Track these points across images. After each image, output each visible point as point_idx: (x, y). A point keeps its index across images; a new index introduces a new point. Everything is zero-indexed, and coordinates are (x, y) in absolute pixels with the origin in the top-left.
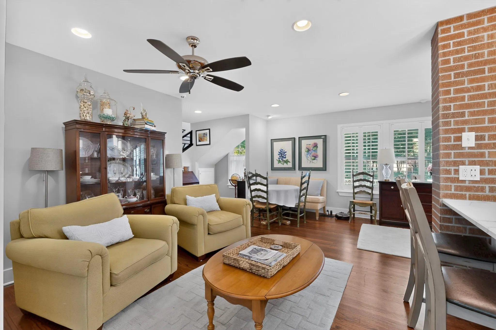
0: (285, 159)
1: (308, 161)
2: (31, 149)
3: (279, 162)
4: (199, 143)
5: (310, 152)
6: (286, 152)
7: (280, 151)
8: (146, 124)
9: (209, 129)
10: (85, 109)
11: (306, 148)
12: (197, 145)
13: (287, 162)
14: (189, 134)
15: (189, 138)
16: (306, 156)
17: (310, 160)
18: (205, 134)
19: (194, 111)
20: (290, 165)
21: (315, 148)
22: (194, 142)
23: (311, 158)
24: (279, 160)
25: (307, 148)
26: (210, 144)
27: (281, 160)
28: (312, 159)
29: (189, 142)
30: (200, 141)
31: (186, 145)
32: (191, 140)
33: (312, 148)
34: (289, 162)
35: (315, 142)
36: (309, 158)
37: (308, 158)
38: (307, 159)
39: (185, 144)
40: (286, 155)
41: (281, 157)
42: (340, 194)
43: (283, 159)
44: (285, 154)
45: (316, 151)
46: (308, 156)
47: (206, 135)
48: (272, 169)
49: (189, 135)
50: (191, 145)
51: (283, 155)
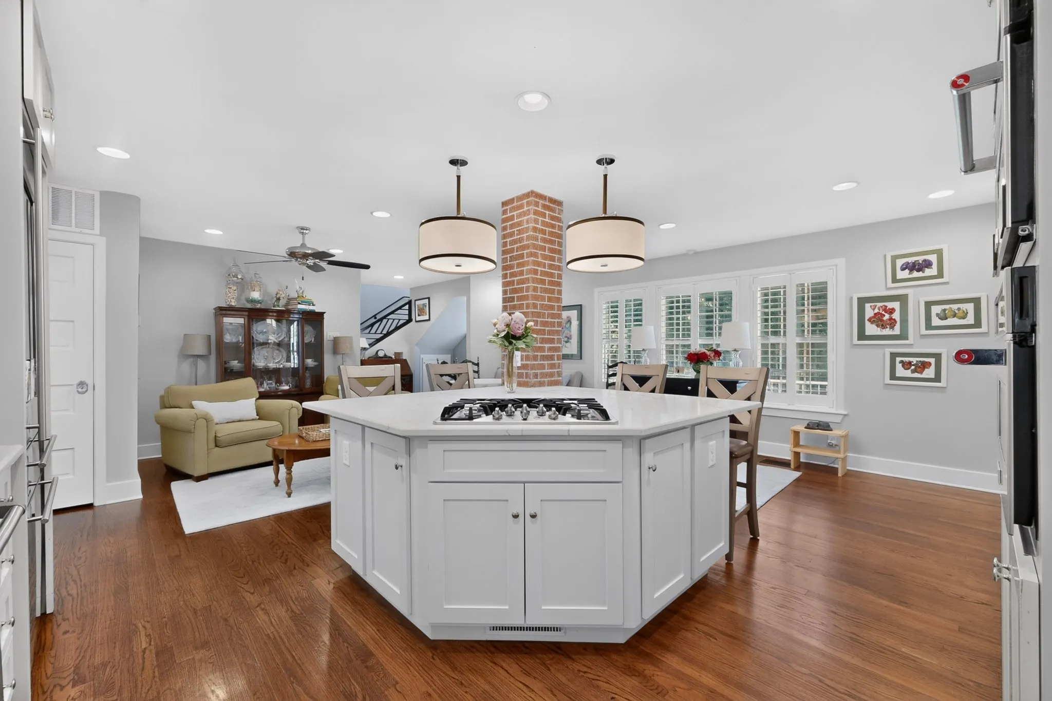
2: (183, 336)
4: (418, 318)
8: (299, 303)
9: (429, 298)
10: (229, 295)
12: (416, 321)
14: (408, 305)
15: (408, 311)
18: (424, 305)
19: (393, 277)
22: (413, 317)
26: (429, 320)
29: (407, 317)
30: (419, 315)
31: (401, 322)
32: (410, 314)
35: (569, 315)
39: (399, 320)
47: (426, 306)
49: (407, 307)
50: (409, 320)
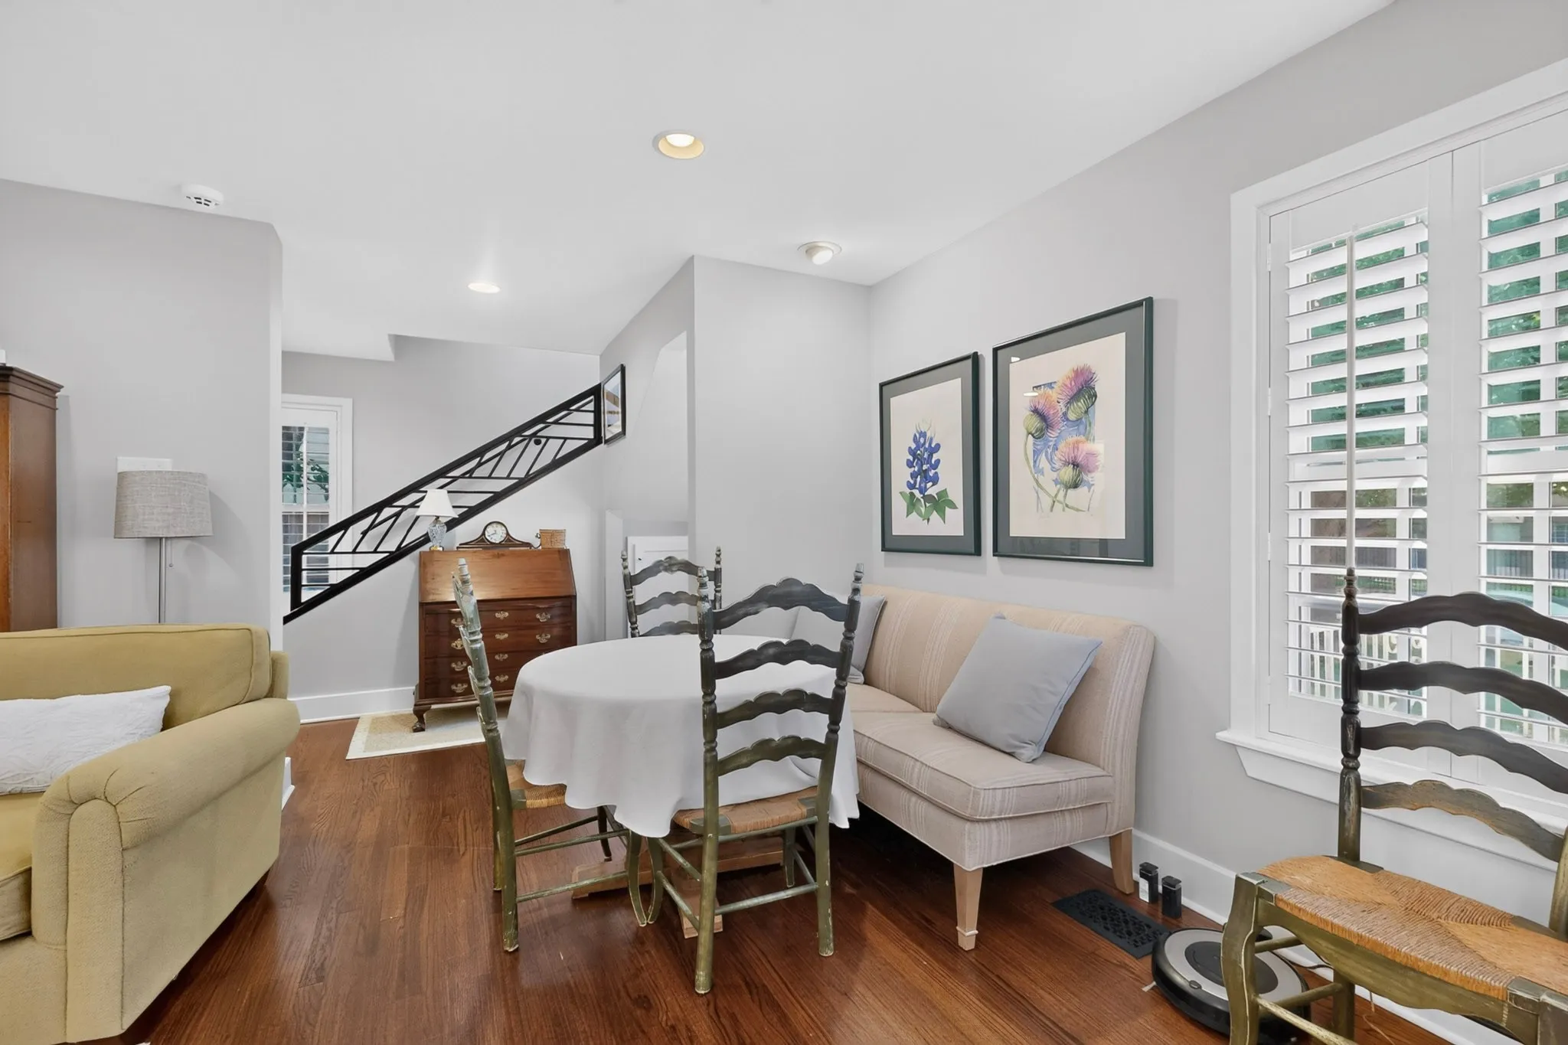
0: (932, 491)
1: (1041, 493)
3: (912, 504)
5: (1052, 434)
6: (938, 446)
7: (913, 446)
11: (1029, 413)
12: (606, 442)
13: (939, 504)
15: (590, 415)
16: (1028, 463)
17: (1052, 489)
20: (953, 524)
21: (1081, 404)
22: (602, 432)
23: (1055, 475)
24: (912, 494)
25: (1036, 411)
27: (916, 492)
28: (1061, 483)
30: (609, 424)
31: (571, 446)
32: (597, 425)
33: (1061, 408)
34: (953, 506)
35: (1081, 363)
36: (1048, 479)
37: (1041, 479)
38: (1037, 481)
39: (567, 440)
40: (938, 461)
41: (919, 479)
42: (1255, 769)
43: (926, 490)
44: (935, 457)
45: (1084, 424)
46: (1043, 462)
48: (887, 546)
50: (595, 441)
51: (925, 467)
